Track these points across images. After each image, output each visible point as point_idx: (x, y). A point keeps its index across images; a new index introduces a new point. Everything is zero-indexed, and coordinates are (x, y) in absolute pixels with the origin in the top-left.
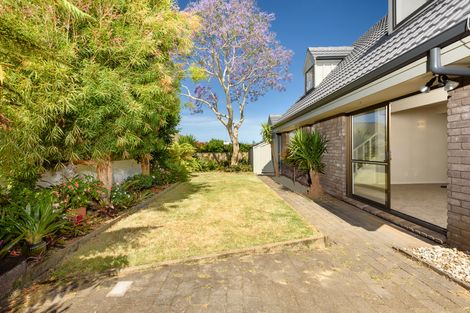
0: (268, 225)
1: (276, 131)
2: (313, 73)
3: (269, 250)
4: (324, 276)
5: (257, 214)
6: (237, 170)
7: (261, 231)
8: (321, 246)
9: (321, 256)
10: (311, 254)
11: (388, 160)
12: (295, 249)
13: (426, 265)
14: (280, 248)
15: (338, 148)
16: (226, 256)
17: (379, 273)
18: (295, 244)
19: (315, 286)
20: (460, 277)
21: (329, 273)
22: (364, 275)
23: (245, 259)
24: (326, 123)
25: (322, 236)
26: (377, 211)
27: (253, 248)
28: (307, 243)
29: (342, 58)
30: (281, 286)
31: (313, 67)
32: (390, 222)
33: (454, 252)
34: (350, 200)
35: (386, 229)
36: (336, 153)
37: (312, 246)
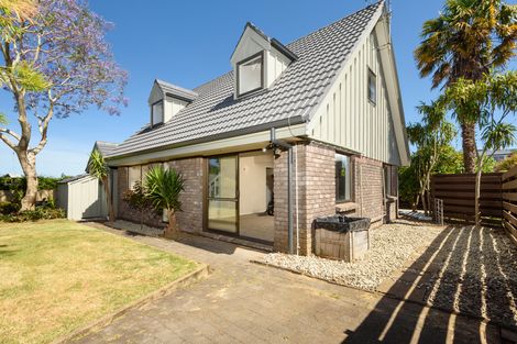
0: (151, 270)
1: (113, 163)
2: (163, 108)
3: (165, 292)
4: (222, 293)
5: (128, 264)
6: (35, 217)
7: (148, 278)
8: (205, 275)
9: (209, 282)
10: (201, 283)
11: (238, 197)
12: (187, 283)
13: (270, 265)
14: (175, 287)
15: (195, 187)
16: (123, 312)
17: (251, 279)
18: (187, 279)
19: (220, 301)
20: (286, 267)
21: (223, 290)
22: (244, 282)
23: (146, 307)
24: (183, 162)
25: (205, 266)
26: (231, 239)
27: (149, 295)
28: (196, 275)
29: (190, 102)
30: (198, 312)
31: (162, 101)
32: (240, 245)
33: (278, 254)
34: (207, 234)
35: (239, 251)
36: (194, 192)
37: (199, 277)
